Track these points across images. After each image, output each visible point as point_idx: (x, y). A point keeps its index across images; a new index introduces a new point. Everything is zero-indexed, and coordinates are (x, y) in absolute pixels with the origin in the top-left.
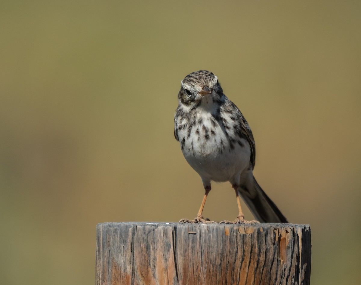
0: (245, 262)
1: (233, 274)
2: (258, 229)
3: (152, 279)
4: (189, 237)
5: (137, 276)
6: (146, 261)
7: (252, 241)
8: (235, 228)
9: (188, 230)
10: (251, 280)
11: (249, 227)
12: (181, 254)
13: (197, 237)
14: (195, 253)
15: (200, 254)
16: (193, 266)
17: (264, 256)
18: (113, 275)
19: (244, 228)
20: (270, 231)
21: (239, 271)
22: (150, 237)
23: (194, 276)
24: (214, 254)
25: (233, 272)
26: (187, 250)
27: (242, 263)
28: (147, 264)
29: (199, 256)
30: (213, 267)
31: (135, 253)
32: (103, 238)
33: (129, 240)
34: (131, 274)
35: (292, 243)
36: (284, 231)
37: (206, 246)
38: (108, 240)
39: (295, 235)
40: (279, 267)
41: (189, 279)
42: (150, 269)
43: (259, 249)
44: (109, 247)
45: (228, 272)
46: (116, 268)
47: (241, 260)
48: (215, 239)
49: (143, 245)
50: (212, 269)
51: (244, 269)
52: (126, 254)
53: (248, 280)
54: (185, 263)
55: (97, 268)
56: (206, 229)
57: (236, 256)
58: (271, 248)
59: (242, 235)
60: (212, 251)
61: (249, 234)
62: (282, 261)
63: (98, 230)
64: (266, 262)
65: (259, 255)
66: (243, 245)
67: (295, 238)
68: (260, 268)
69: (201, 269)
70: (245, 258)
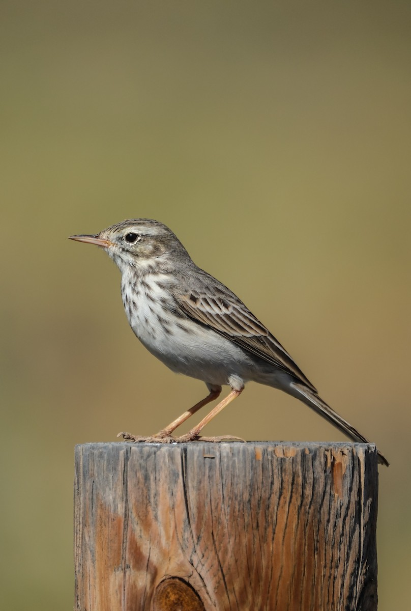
0: (284, 498)
1: (267, 515)
2: (303, 450)
3: (154, 523)
4: (204, 463)
5: (131, 518)
6: (144, 498)
7: (294, 466)
8: (270, 449)
9: (204, 453)
10: (293, 522)
11: (289, 447)
12: (194, 487)
13: (215, 462)
14: (213, 486)
15: (220, 487)
16: (211, 504)
17: (311, 488)
18: (98, 517)
19: (282, 450)
20: (319, 453)
21: (276, 511)
22: (150, 463)
23: (212, 517)
24: (241, 486)
25: (267, 511)
26: (202, 481)
27: (279, 498)
28: (145, 502)
29: (219, 490)
30: (239, 505)
31: (128, 486)
32: (83, 465)
33: (120, 467)
34: (124, 516)
35: (351, 469)
36: (339, 452)
37: (229, 475)
38: (91, 467)
39: (354, 458)
40: (333, 504)
41: (206, 522)
42: (150, 509)
43: (304, 478)
44: (93, 478)
45: (261, 511)
46: (103, 507)
47: (278, 494)
48: (241, 465)
49: (140, 475)
50: (237, 507)
51: (282, 507)
52: (116, 488)
53: (288, 523)
54: (199, 500)
55: (76, 507)
56: (228, 450)
57: (271, 489)
58: (320, 477)
59: (279, 459)
60: (237, 481)
61: (289, 458)
62: (336, 495)
63: (77, 454)
64: (314, 498)
65: (304, 487)
66: (281, 473)
67: (355, 462)
68: (305, 506)
69: (221, 508)
70: (284, 491)
